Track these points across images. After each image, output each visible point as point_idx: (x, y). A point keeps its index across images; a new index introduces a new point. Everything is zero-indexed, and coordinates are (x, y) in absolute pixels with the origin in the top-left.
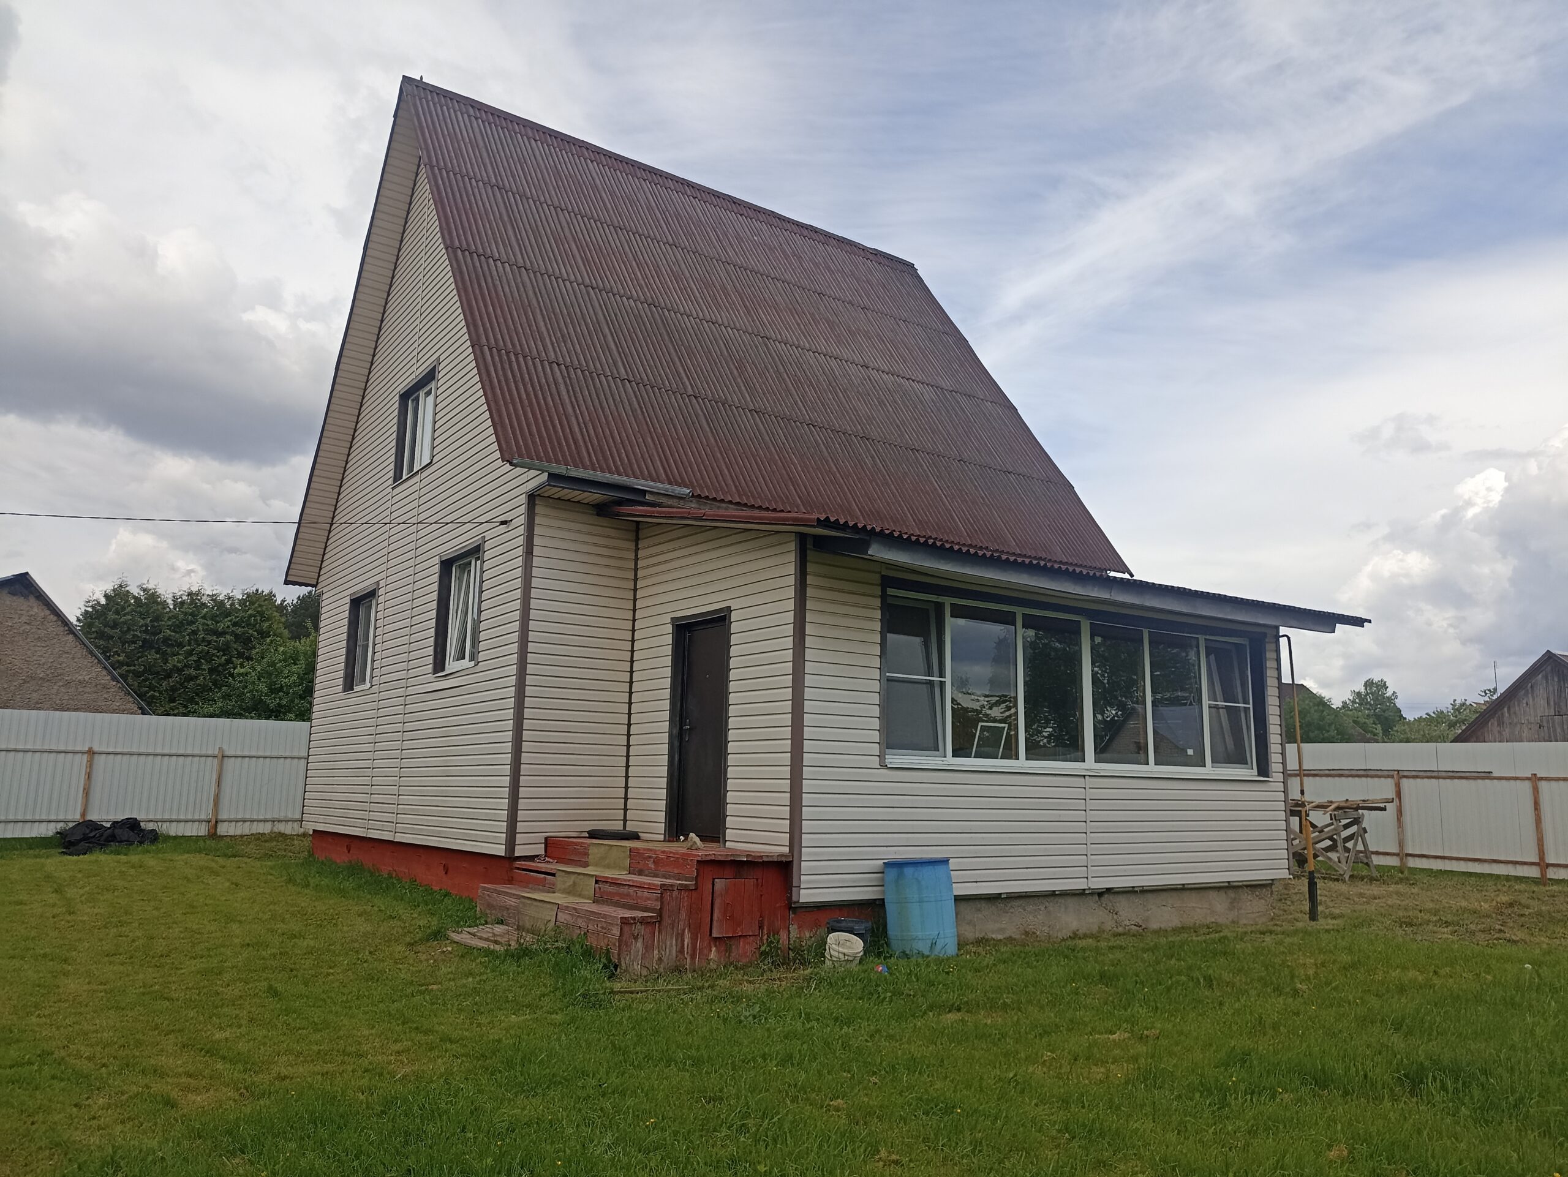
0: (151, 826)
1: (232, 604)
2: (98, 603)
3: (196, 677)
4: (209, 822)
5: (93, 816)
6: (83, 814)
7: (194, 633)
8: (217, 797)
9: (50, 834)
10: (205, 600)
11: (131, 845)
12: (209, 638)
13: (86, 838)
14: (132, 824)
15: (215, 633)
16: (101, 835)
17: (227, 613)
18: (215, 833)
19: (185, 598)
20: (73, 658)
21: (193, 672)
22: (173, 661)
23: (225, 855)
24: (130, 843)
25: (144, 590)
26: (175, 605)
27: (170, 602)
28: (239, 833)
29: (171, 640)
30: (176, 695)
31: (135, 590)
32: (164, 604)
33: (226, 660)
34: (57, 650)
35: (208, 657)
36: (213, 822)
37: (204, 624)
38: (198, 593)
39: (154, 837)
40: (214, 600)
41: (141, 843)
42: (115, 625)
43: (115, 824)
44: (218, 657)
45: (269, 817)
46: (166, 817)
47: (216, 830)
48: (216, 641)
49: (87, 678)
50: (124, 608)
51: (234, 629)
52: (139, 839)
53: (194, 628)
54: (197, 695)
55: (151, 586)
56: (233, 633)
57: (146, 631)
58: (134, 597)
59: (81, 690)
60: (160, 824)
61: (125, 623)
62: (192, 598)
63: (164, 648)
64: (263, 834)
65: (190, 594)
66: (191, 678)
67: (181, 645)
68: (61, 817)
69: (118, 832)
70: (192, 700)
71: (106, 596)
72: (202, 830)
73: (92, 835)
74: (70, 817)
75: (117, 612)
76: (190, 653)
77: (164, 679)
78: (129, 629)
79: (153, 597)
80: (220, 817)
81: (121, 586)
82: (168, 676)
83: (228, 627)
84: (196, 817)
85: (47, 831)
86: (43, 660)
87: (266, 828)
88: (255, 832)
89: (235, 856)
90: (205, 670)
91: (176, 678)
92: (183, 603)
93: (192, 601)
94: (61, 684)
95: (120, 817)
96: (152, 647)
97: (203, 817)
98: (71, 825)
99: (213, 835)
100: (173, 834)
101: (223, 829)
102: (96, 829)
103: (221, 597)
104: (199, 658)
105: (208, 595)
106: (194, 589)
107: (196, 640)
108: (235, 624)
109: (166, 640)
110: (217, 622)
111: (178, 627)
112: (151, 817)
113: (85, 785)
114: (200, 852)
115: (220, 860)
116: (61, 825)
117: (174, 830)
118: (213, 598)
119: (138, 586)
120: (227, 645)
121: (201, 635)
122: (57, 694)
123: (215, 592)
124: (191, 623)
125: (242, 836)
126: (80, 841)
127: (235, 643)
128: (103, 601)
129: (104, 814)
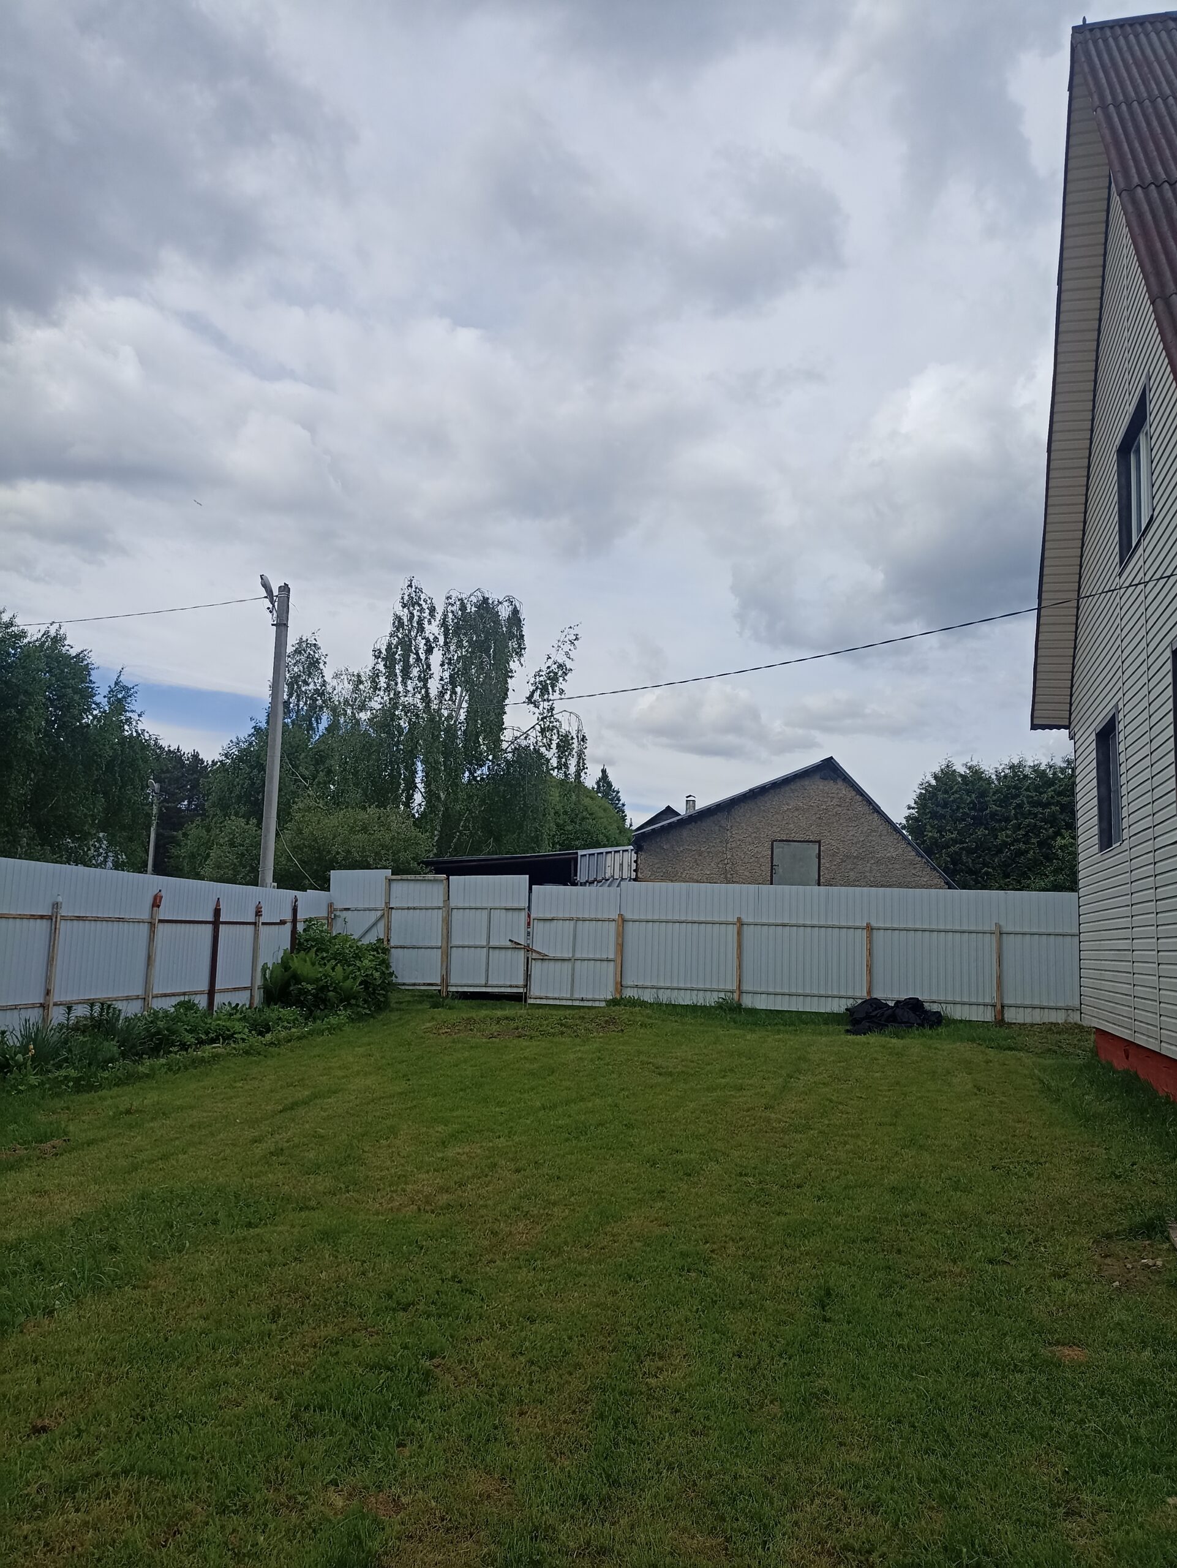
0: (935, 1008)
1: (1054, 774)
2: (930, 785)
3: (1027, 852)
4: (994, 1006)
5: (878, 994)
6: (869, 992)
7: (1020, 806)
8: (1000, 978)
9: (842, 1010)
10: (1027, 771)
11: (911, 1027)
12: (1035, 810)
13: (868, 1017)
14: (915, 1005)
15: (1040, 804)
16: (882, 1014)
17: (1051, 783)
18: (1003, 1020)
19: (1007, 771)
20: (880, 836)
21: (1022, 846)
22: (1002, 836)
23: (1000, 1048)
24: (909, 1025)
25: (970, 768)
26: (999, 779)
27: (994, 777)
28: (1028, 1020)
29: (997, 815)
30: (1009, 870)
31: (962, 770)
32: (989, 781)
33: (1054, 832)
34: (866, 829)
35: (1034, 829)
36: (999, 1007)
37: (1028, 797)
38: (1020, 765)
39: (935, 1020)
40: (1035, 771)
41: (922, 1025)
42: (945, 805)
43: (898, 1002)
44: (1046, 829)
45: (1061, 1004)
46: (950, 999)
47: (1003, 1015)
48: (1042, 813)
49: (894, 855)
50: (951, 788)
51: (1059, 799)
52: (919, 1021)
53: (1018, 801)
54: (1029, 870)
55: (974, 763)
56: (1058, 803)
57: (974, 809)
58: (961, 775)
59: (891, 866)
60: (944, 1006)
61: (954, 801)
62: (1014, 771)
63: (993, 824)
64: (1056, 1024)
65: (1012, 767)
66: (1020, 853)
67: (1007, 820)
68: (850, 994)
69: (899, 1012)
70: (1024, 875)
71: (936, 777)
72: (989, 1016)
73: (874, 1014)
74: (858, 994)
75: (946, 792)
76: (1018, 827)
77: (996, 855)
78: (958, 808)
79: (976, 773)
80: (1006, 1002)
81: (948, 766)
82: (1000, 851)
83: (1052, 797)
84: (981, 1001)
85: (838, 1007)
86: (855, 840)
87: (1059, 1018)
88: (1046, 1021)
89: (1011, 1049)
90: (1034, 844)
91: (1006, 853)
92: (1005, 776)
93: (1015, 774)
94: (873, 861)
95: (904, 997)
96: (982, 824)
97: (988, 1000)
98: (860, 1001)
99: (1000, 1022)
100: (957, 1017)
101: (1010, 1016)
102: (880, 1008)
103: (1043, 767)
104: (1027, 832)
105: (1030, 767)
106: (1016, 762)
107: (1022, 814)
108: (1060, 794)
109: (993, 815)
110: (1041, 793)
111: (1004, 801)
112: (934, 998)
113: (867, 961)
114: (973, 1040)
115: (991, 1053)
116: (851, 1001)
117: (958, 1013)
118: (1035, 769)
119: (963, 765)
120: (1053, 814)
121: (1027, 807)
122: (871, 872)
123: (1036, 763)
124: (1017, 796)
125: (1032, 1025)
126: (863, 1019)
127: (1061, 813)
128: (933, 782)
129: (890, 993)
